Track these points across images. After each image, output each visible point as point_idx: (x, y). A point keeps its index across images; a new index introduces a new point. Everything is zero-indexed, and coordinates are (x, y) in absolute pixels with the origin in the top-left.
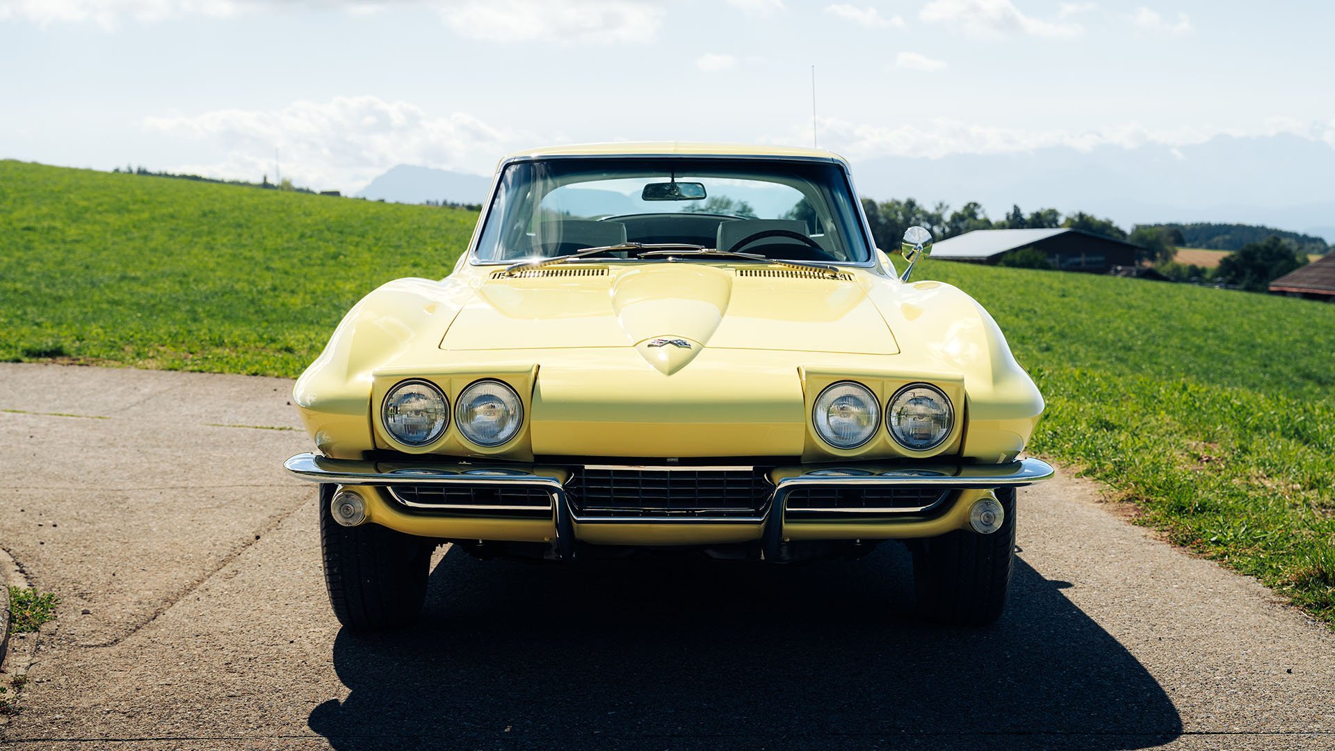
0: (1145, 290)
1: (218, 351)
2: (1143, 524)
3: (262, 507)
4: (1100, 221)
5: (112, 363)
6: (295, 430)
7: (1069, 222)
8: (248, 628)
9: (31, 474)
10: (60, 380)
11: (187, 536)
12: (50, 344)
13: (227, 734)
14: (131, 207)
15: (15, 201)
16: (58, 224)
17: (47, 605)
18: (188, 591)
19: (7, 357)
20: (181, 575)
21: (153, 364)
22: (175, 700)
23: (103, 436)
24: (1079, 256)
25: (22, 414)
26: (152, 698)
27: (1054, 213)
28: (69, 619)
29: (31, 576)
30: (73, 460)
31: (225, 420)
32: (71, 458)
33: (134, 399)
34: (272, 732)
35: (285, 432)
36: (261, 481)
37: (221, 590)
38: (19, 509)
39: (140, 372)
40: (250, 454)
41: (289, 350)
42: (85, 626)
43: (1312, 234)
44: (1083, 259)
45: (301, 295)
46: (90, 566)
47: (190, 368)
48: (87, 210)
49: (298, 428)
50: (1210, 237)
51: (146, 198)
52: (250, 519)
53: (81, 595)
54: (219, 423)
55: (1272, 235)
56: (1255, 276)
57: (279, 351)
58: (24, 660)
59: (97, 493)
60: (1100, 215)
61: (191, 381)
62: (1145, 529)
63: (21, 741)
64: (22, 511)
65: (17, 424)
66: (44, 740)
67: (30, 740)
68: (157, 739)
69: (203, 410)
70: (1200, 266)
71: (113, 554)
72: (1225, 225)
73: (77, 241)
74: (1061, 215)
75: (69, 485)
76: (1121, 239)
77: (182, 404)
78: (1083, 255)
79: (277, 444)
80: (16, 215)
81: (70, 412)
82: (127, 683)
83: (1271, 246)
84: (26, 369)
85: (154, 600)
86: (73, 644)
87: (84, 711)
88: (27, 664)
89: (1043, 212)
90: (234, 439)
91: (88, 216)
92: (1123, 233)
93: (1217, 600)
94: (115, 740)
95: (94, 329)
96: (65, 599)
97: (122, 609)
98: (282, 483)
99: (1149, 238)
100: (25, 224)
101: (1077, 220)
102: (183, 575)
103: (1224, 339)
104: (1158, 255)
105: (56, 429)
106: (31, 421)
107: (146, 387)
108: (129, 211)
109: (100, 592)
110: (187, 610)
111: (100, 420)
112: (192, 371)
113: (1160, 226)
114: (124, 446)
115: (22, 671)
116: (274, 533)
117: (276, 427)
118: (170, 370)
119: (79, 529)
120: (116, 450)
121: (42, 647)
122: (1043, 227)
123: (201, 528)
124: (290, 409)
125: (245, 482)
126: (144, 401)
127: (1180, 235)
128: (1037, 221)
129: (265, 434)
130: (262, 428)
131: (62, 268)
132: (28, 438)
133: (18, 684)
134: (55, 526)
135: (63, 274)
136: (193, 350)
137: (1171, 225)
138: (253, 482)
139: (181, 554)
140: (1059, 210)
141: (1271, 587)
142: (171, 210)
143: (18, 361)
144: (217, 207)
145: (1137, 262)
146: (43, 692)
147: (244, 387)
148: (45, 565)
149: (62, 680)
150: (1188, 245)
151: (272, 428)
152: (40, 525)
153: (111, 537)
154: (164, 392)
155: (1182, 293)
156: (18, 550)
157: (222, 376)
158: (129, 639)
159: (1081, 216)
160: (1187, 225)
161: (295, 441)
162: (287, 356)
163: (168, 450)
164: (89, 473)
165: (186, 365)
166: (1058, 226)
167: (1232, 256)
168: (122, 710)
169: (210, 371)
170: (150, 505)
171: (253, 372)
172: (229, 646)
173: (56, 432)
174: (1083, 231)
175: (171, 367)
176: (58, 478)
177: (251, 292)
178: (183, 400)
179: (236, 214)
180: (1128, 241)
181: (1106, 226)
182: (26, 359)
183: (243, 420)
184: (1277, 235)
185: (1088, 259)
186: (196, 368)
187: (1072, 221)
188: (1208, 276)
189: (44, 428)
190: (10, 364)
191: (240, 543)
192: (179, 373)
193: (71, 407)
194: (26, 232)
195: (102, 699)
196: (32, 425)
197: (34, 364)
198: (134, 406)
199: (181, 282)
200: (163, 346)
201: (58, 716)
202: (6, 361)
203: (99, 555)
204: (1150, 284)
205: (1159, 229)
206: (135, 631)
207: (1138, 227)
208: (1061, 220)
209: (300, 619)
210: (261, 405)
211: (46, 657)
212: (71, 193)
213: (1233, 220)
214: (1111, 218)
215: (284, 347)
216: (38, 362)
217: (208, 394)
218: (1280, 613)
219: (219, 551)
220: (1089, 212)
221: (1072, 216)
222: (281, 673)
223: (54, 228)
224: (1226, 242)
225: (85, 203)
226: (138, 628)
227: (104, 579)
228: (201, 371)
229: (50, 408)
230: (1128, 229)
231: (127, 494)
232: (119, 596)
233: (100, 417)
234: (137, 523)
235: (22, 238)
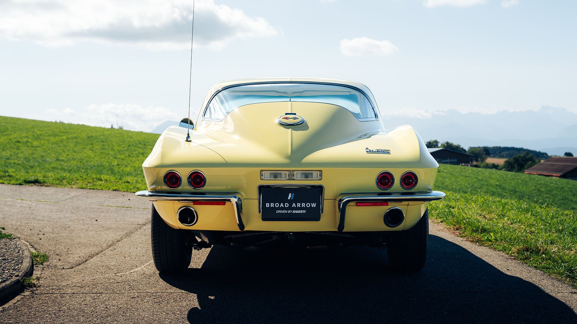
0: (472, 170)
1: (100, 182)
2: (462, 237)
3: (122, 230)
4: (455, 145)
5: (58, 186)
6: (133, 208)
7: (443, 146)
8: (122, 264)
9: (32, 219)
10: (38, 191)
11: (95, 238)
12: (33, 179)
13: (118, 292)
14: (59, 134)
15: (11, 131)
16: (30, 140)
17: (45, 258)
18: (97, 254)
19: (16, 183)
20: (94, 249)
21: (74, 187)
22: (97, 283)
23: (58, 208)
24: (447, 159)
25: (25, 201)
26: (89, 283)
27: (436, 142)
28: (54, 261)
29: (37, 249)
30: (47, 215)
31: (105, 204)
32: (46, 215)
33: (68, 197)
34: (135, 292)
35: (129, 209)
36: (121, 223)
37: (110, 254)
38: (29, 229)
39: (69, 189)
40: (116, 215)
41: (128, 182)
42: (59, 263)
43: (542, 151)
44: (448, 160)
45: (130, 167)
46: (59, 246)
47: (89, 188)
48: (41, 135)
49: (134, 207)
50: (500, 153)
51: (65, 131)
52: (119, 234)
53: (57, 255)
54: (102, 205)
55: (526, 152)
56: (519, 168)
57: (124, 182)
58: (40, 272)
59: (58, 225)
60: (455, 143)
61: (90, 192)
62: (462, 238)
63: (42, 294)
64: (31, 230)
65: (24, 204)
66: (50, 294)
67: (46, 294)
68: (92, 293)
69: (96, 201)
70: (496, 164)
71: (67, 243)
72: (507, 147)
73: (37, 147)
74: (439, 143)
75: (47, 223)
76: (464, 153)
77: (87, 199)
78: (448, 159)
79: (126, 212)
80: (12, 137)
81: (44, 200)
82: (79, 278)
83: (525, 156)
84: (24, 187)
85: (85, 256)
86: (56, 268)
87: (64, 286)
88: (40, 274)
89: (432, 141)
90: (109, 210)
91: (42, 137)
92: (465, 150)
93: (487, 257)
94: (77, 294)
95: (50, 174)
96: (51, 256)
97: (74, 258)
98: (129, 223)
99: (476, 152)
100: (16, 140)
101: (446, 145)
102: (95, 250)
103: (504, 189)
104: (479, 159)
105: (39, 206)
106: (30, 203)
107: (72, 194)
108: (58, 136)
109: (64, 254)
110: (98, 259)
111: (56, 203)
112: (90, 189)
113: (480, 147)
114: (66, 212)
115: (39, 276)
116: (128, 238)
117: (125, 207)
118: (81, 188)
119: (53, 235)
120: (64, 213)
121: (45, 269)
122: (432, 147)
123: (100, 236)
124: (130, 202)
125: (115, 223)
126: (72, 198)
127: (487, 152)
128: (430, 145)
129: (121, 209)
130: (119, 207)
131: (32, 156)
132: (29, 208)
133: (38, 279)
134: (44, 234)
135: (33, 158)
136: (90, 182)
137: (484, 147)
138: (118, 223)
139: (93, 243)
140: (438, 140)
141: (508, 254)
142: (75, 135)
143: (20, 184)
144: (94, 135)
145: (470, 162)
146: (48, 281)
147: (111, 194)
148: (42, 246)
149: (54, 278)
150: (492, 155)
151: (124, 207)
152: (38, 234)
153: (66, 238)
154: (80, 195)
155: (487, 172)
156: (31, 241)
157: (102, 191)
158: (77, 267)
159: (447, 143)
160: (491, 147)
161: (133, 211)
162: (127, 184)
163: (84, 213)
164: (54, 219)
165: (88, 187)
166: (438, 147)
167: (510, 160)
168: (78, 286)
169: (97, 189)
170: (79, 229)
171: (114, 189)
172: (115, 269)
173: (39, 207)
174: (448, 149)
175: (81, 187)
176: (42, 220)
177: (109, 166)
178: (87, 198)
179: (102, 137)
180: (467, 153)
181: (458, 148)
182: (24, 184)
183: (112, 204)
184: (528, 152)
185: (450, 161)
186: (91, 188)
187: (444, 145)
188: (499, 168)
189: (34, 205)
190: (18, 186)
191: (115, 241)
192: (85, 190)
193: (44, 199)
194: (17, 143)
195: (70, 283)
196: (29, 204)
197: (27, 186)
198: (69, 199)
199: (81, 162)
200: (77, 180)
201: (54, 287)
202: (16, 184)
203: (62, 243)
204: (474, 169)
205: (479, 149)
206: (79, 265)
207: (471, 148)
208: (439, 145)
209: (141, 262)
210: (118, 200)
211: (47, 272)
212: (34, 128)
213: (509, 145)
214: (460, 144)
215: (126, 181)
216: (28, 185)
217: (97, 196)
218: (510, 261)
219: (107, 242)
220: (451, 141)
221: (444, 143)
222: (135, 276)
223: (28, 142)
224: (507, 154)
225: (40, 132)
226: (80, 264)
227: (65, 250)
228: (93, 189)
229: (36, 199)
230: (467, 148)
231: (70, 226)
232: (72, 255)
233: (56, 202)
234: (75, 234)
235: (15, 145)
